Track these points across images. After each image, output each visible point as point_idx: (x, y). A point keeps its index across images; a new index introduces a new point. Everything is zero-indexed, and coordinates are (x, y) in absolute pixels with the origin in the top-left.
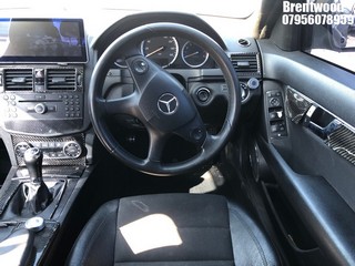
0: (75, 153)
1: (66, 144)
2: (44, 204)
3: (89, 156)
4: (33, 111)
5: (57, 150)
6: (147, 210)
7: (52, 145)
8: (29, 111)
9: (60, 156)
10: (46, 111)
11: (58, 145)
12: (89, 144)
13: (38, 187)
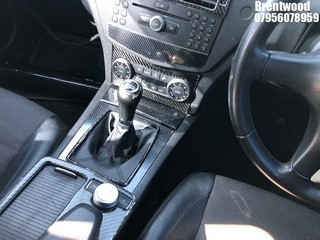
0: (179, 96)
1: (174, 80)
2: (126, 151)
3: (195, 104)
4: (146, 23)
5: (159, 84)
6: (248, 215)
7: (155, 75)
8: (142, 23)
9: (160, 92)
10: (164, 29)
11: (164, 78)
12: (200, 90)
13: (125, 131)
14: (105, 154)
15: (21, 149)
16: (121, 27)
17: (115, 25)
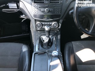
0: (56, 26)
1: (53, 23)
2: (50, 44)
3: (60, 27)
4: (44, 11)
11: (51, 23)
12: (60, 23)
13: (48, 39)
14: (45, 47)
15: (20, 55)
16: (37, 14)
17: (35, 14)
